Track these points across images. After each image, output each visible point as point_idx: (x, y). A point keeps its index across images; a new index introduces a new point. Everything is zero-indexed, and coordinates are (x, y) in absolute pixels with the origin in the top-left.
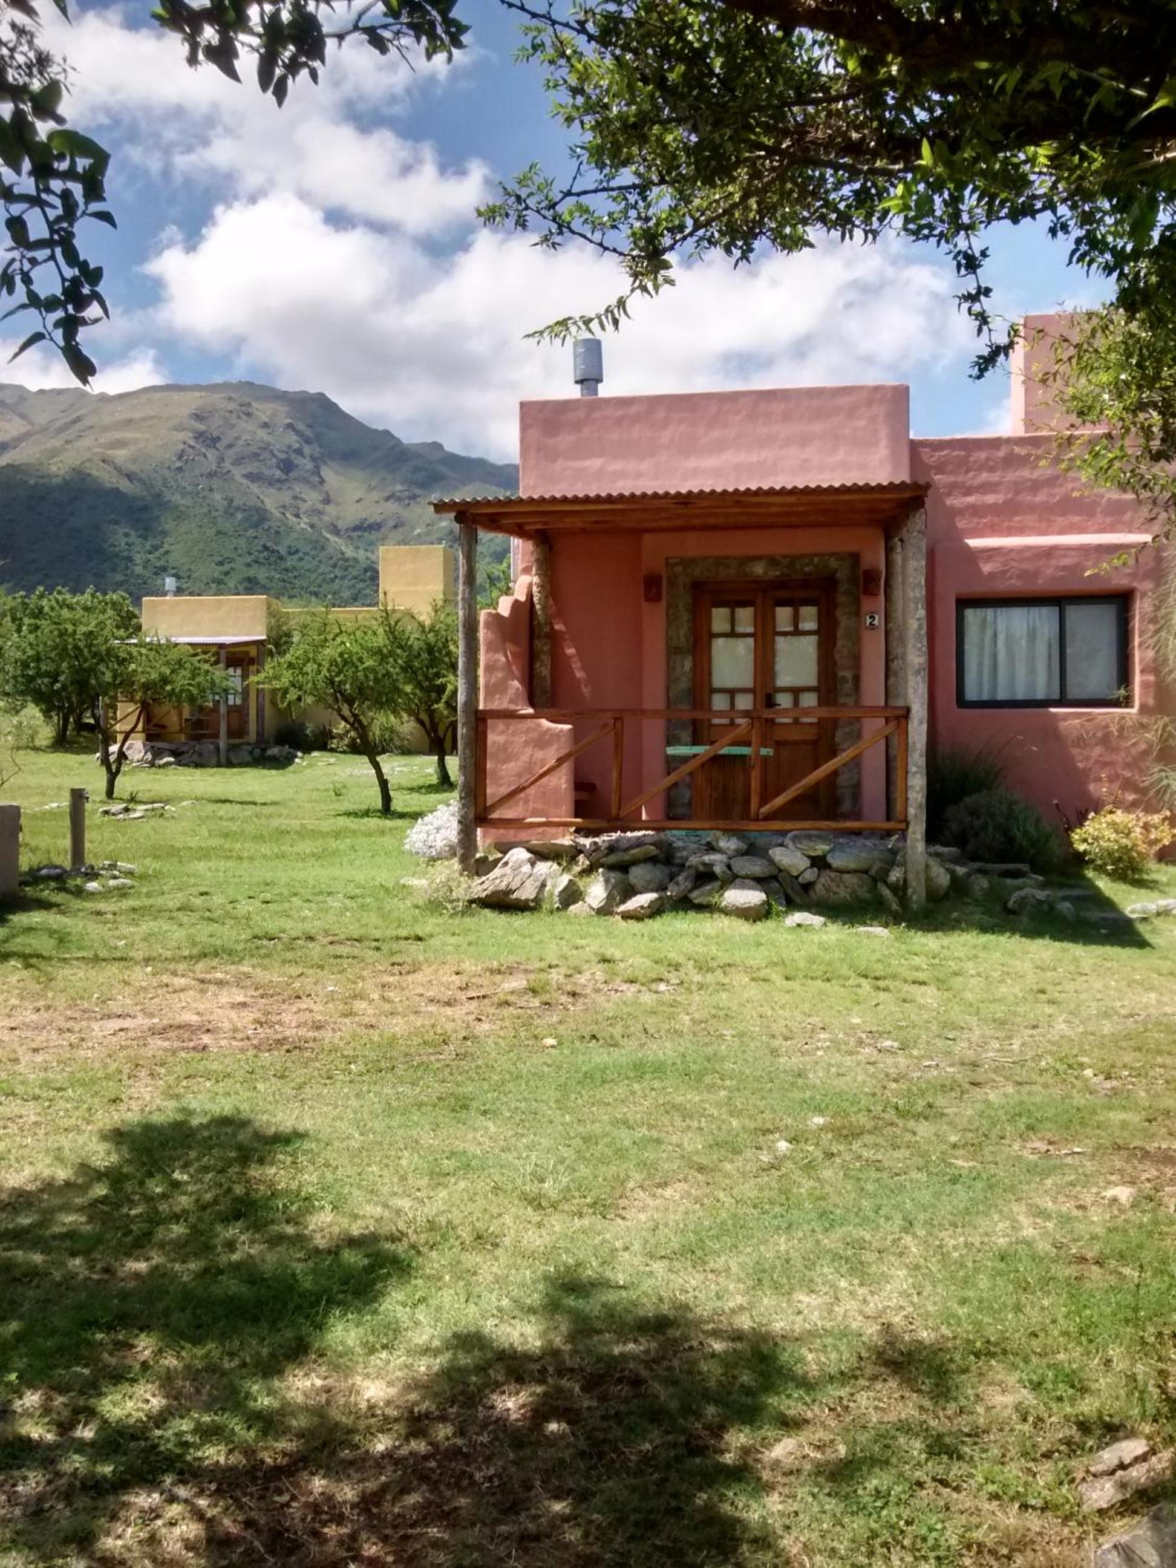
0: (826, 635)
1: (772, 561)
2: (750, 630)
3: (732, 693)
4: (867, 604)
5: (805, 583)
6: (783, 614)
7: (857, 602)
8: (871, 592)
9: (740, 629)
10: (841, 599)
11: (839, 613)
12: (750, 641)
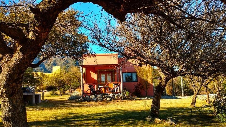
0: (112, 76)
1: (107, 70)
2: (105, 76)
3: (103, 81)
4: (115, 73)
5: (110, 71)
6: (108, 74)
7: (114, 73)
8: (115, 72)
9: (104, 76)
10: (113, 73)
11: (113, 74)
12: (105, 77)
